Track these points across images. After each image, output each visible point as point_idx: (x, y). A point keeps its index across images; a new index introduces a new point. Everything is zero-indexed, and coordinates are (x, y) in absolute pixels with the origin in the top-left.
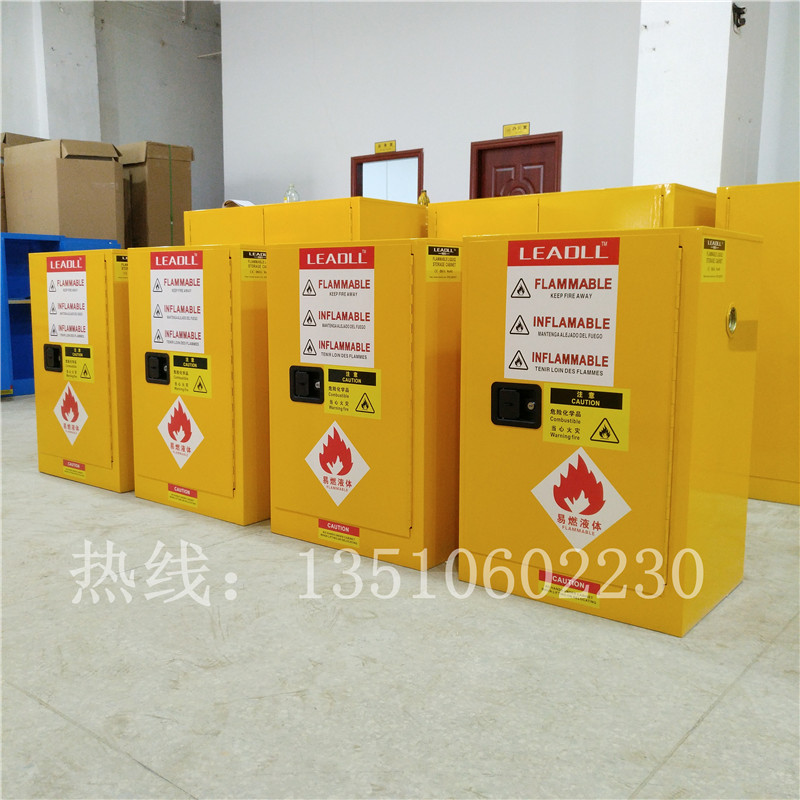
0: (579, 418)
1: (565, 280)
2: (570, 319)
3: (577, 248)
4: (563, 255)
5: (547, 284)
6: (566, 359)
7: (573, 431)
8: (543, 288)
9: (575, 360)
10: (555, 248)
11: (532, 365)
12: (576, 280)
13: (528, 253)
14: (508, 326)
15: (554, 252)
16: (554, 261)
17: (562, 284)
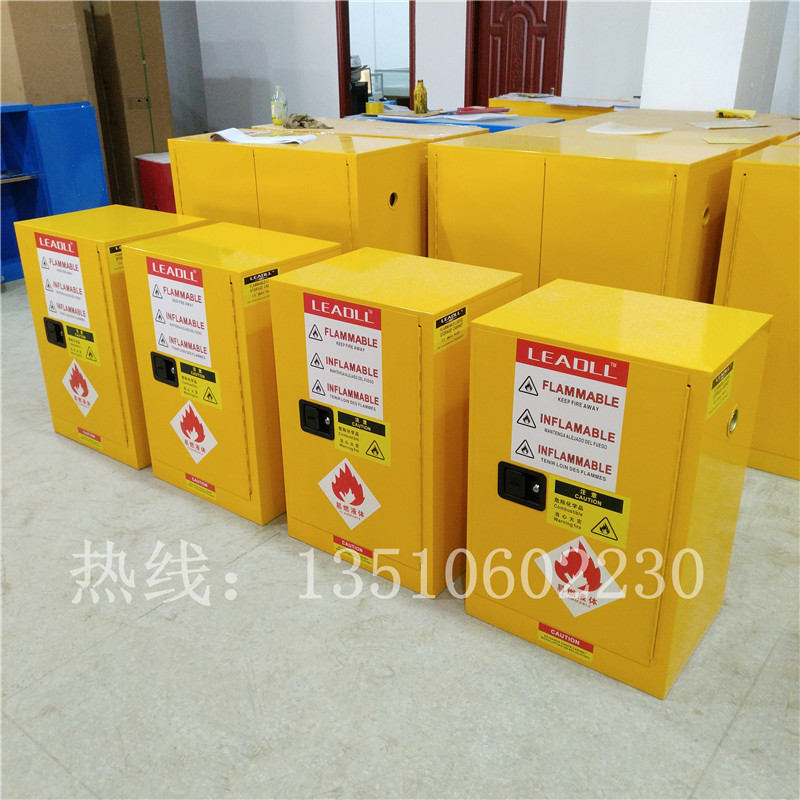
0: (581, 512)
1: (573, 389)
2: (576, 425)
3: (586, 362)
4: (571, 364)
5: (555, 388)
6: (571, 459)
7: (576, 521)
8: (551, 390)
9: (579, 461)
10: (563, 357)
11: (538, 456)
12: (584, 392)
13: (537, 354)
14: (516, 417)
15: (563, 360)
16: (562, 368)
17: (569, 391)
